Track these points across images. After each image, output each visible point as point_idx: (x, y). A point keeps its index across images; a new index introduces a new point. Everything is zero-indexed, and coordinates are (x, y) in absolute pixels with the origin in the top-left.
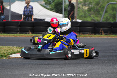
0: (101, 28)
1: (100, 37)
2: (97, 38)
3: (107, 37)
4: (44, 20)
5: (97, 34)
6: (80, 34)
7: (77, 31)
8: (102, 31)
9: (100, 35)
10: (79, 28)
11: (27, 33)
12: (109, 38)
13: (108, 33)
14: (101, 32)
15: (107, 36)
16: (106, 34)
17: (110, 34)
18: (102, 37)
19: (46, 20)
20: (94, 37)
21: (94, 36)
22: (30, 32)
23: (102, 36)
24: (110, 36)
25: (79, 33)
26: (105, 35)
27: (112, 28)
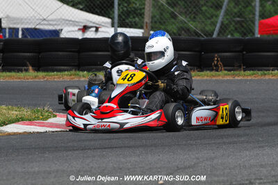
0: (216, 55)
1: (214, 79)
2: (206, 80)
3: (231, 78)
5: (207, 70)
8: (217, 60)
9: (214, 73)
11: (22, 71)
12: (237, 80)
13: (234, 66)
14: (216, 66)
15: (234, 75)
16: (230, 70)
17: (239, 68)
18: (221, 78)
20: (198, 78)
21: (199, 76)
22: (30, 68)
23: (219, 75)
24: (239, 75)
26: (226, 72)
27: (244, 53)
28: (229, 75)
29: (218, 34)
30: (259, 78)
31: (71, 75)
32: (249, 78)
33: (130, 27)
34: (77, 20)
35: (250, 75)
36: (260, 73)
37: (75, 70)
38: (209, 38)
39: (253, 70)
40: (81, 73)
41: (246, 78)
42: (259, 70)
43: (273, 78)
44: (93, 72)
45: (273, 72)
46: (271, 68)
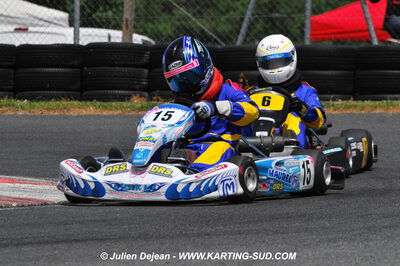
0: (242, 74)
6: (150, 99)
7: (137, 87)
8: (244, 83)
10: (146, 71)
25: (146, 94)
29: (245, 40)
33: (100, 27)
37: (9, 98)
38: (231, 45)
40: (18, 103)
43: (336, 112)
44: (39, 100)
45: (336, 103)
46: (332, 96)
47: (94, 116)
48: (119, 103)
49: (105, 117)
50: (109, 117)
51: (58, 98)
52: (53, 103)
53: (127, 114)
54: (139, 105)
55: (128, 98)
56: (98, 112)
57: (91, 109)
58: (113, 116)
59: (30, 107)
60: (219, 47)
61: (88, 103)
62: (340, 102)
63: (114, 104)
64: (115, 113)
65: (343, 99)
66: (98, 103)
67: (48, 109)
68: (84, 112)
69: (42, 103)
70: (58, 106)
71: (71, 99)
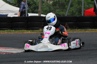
0: (66, 23)
3: (72, 32)
4: (7, 15)
7: (41, 26)
8: (67, 25)
10: (43, 23)
12: (74, 33)
13: (73, 27)
15: (73, 31)
16: (72, 29)
17: (75, 28)
19: (9, 16)
24: (75, 31)
26: (70, 30)
27: (78, 22)
28: (71, 31)
30: (83, 32)
31: (8, 32)
32: (79, 32)
34: (14, 11)
35: (80, 31)
36: (83, 30)
37: (10, 30)
38: (64, 16)
39: (81, 29)
40: (12, 31)
41: (78, 32)
42: (83, 29)
43: (89, 32)
44: (17, 30)
45: (89, 30)
46: (88, 28)
47: (30, 34)
48: (36, 30)
49: (33, 34)
50: (34, 34)
51: (22, 29)
52: (20, 31)
53: (38, 33)
54: (41, 31)
55: (39, 29)
56: (31, 33)
57: (29, 32)
58: (34, 33)
59: (15, 32)
60: (61, 17)
61: (29, 30)
62: (90, 29)
63: (35, 31)
64: (35, 33)
65: (91, 29)
66: (31, 31)
67: (19, 32)
68: (28, 33)
69: (18, 31)
70: (21, 31)
71: (25, 30)
